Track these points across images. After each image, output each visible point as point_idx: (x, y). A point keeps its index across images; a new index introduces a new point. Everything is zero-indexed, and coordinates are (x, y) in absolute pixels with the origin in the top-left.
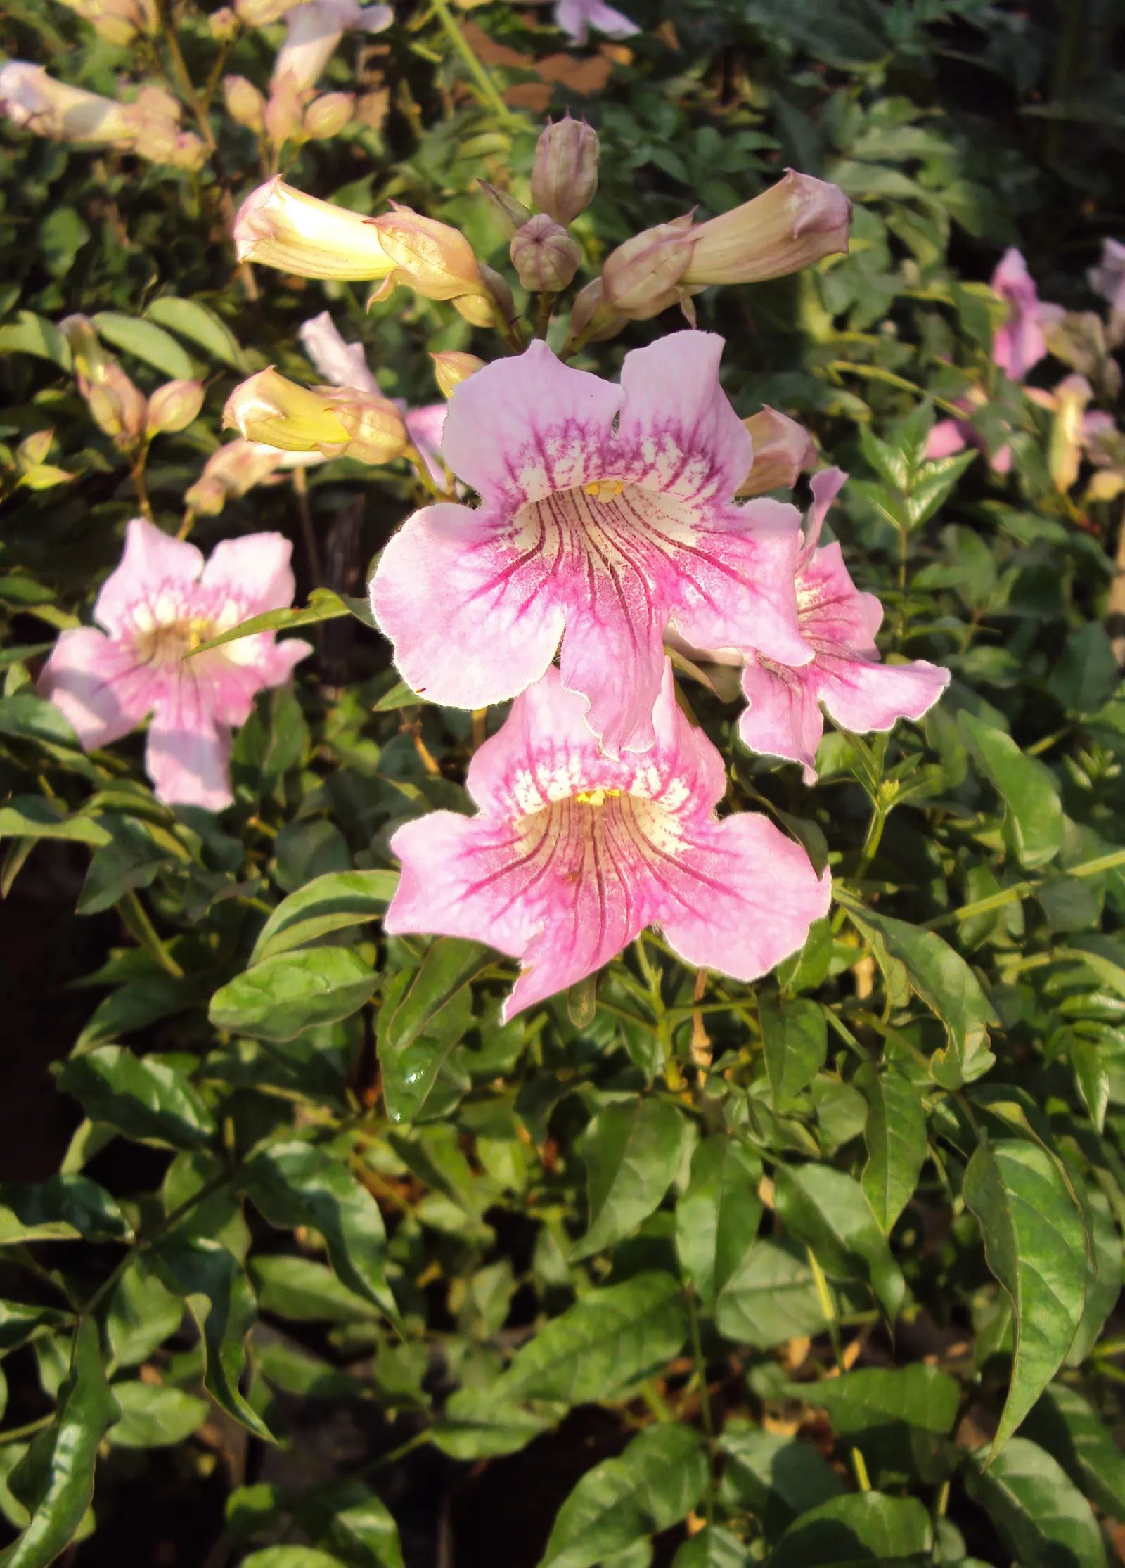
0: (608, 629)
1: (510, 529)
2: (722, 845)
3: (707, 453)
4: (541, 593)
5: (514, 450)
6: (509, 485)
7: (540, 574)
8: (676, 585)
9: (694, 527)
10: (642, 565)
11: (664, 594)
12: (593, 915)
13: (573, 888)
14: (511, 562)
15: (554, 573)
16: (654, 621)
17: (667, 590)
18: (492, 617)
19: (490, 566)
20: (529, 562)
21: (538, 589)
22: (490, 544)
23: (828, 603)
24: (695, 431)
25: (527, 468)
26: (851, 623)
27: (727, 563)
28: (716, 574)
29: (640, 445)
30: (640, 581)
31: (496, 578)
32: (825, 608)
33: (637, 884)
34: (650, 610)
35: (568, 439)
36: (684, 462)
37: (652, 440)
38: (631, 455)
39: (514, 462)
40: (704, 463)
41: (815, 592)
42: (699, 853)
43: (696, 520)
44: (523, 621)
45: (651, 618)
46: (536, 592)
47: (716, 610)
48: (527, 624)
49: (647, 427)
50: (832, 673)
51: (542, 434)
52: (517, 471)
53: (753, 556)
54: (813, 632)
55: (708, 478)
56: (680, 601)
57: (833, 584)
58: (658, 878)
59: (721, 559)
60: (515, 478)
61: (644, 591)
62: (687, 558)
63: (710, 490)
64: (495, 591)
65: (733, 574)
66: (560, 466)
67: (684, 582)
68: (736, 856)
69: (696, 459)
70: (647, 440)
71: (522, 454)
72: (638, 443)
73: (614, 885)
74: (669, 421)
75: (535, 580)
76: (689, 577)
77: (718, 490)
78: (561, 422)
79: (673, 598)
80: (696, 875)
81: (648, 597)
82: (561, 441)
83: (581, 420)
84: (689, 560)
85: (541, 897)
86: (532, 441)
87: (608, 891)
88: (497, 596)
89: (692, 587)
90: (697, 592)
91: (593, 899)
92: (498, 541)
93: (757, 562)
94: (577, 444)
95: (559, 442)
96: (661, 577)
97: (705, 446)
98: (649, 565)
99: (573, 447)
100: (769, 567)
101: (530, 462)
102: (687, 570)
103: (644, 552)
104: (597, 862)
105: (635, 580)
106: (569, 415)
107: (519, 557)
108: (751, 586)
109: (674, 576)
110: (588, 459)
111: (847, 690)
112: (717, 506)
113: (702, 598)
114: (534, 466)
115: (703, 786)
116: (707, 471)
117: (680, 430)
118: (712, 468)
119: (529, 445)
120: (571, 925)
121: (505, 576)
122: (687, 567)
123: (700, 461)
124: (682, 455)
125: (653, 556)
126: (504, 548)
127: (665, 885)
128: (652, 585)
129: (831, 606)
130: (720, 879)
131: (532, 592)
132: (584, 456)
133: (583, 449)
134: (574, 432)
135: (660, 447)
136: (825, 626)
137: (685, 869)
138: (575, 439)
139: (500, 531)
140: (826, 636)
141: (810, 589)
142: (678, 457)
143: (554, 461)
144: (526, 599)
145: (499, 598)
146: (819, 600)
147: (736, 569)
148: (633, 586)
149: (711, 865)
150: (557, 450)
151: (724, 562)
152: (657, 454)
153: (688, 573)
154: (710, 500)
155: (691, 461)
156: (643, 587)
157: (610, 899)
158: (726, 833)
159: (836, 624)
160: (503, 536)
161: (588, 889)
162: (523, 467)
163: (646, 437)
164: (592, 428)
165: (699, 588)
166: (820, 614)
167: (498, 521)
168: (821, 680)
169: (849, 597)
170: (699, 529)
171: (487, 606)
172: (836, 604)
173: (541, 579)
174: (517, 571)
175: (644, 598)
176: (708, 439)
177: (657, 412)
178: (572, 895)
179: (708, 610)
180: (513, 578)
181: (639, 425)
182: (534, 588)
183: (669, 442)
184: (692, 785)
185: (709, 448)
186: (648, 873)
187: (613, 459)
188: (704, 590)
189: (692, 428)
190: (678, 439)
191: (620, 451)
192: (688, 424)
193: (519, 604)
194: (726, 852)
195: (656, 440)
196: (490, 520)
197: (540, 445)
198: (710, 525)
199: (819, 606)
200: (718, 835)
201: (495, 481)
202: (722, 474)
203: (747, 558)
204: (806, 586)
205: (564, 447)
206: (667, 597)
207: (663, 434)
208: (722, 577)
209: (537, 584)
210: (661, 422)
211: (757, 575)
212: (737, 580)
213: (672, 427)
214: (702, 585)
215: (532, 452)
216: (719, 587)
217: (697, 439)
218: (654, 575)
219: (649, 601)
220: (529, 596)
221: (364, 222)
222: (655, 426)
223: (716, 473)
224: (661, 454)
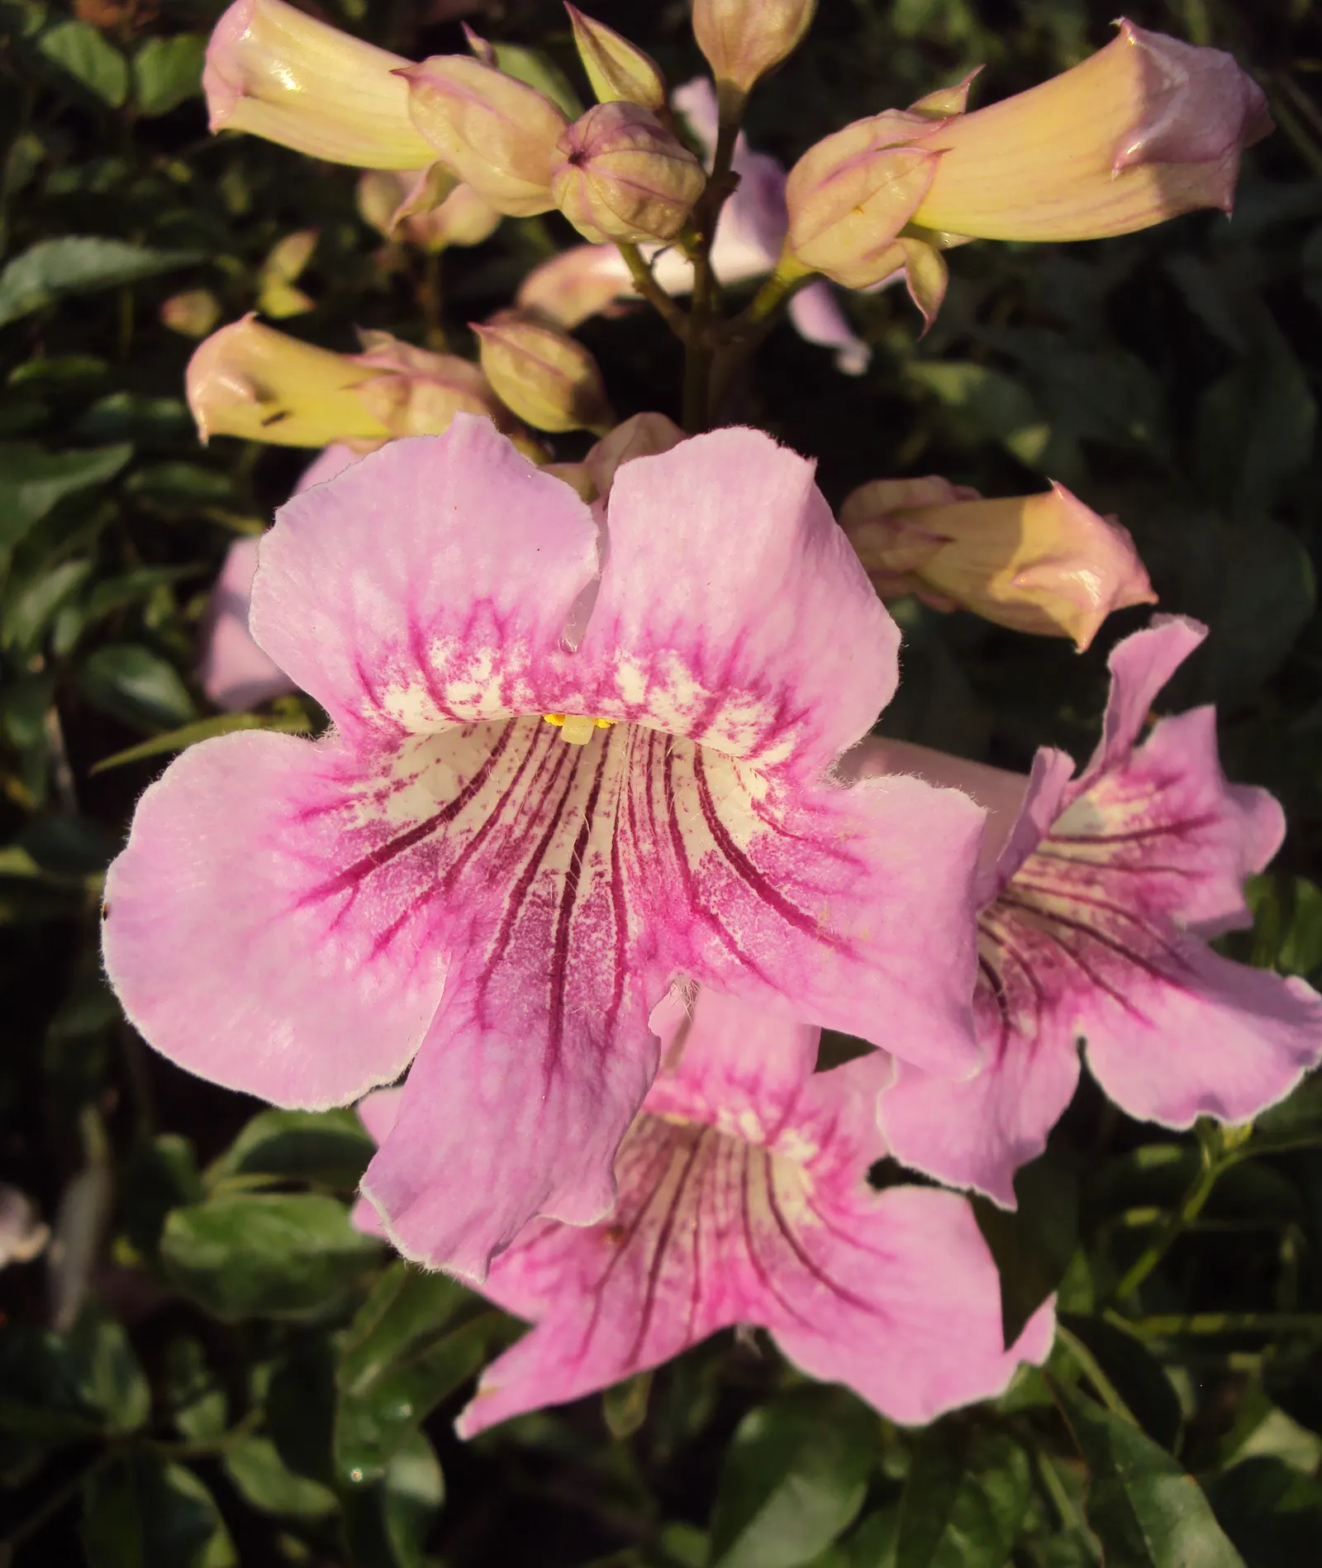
0: (493, 1037)
1: (382, 783)
2: (867, 1236)
3: (769, 687)
4: (413, 920)
5: (373, 651)
6: (367, 710)
7: (419, 882)
8: (685, 931)
9: (757, 806)
10: (631, 876)
11: (656, 948)
12: (630, 1308)
13: (608, 1257)
14: (370, 850)
15: (450, 880)
16: (627, 999)
17: (667, 938)
18: (331, 946)
19: (328, 853)
20: (408, 851)
21: (410, 911)
22: (334, 812)
23: (1157, 831)
24: (735, 651)
25: (392, 687)
26: (1190, 875)
27: (794, 902)
28: (768, 921)
29: (613, 669)
30: (612, 918)
31: (337, 879)
32: (1147, 841)
33: (719, 1266)
34: (619, 979)
35: (472, 643)
36: (713, 705)
37: (637, 662)
38: (594, 686)
39: (372, 672)
40: (759, 706)
41: (1139, 807)
42: (828, 1239)
43: (761, 796)
44: (382, 960)
45: (619, 995)
46: (404, 918)
47: (767, 981)
48: (389, 971)
49: (633, 630)
50: (1108, 990)
51: (423, 624)
52: (379, 690)
53: (858, 888)
54: (1108, 892)
55: (773, 733)
56: (692, 961)
57: (1175, 795)
58: (754, 1261)
59: (785, 891)
60: (377, 703)
61: (614, 940)
62: (720, 878)
63: (779, 752)
64: (337, 900)
65: (806, 923)
66: (456, 692)
67: (702, 928)
68: (889, 1258)
69: (740, 701)
70: (628, 660)
71: (384, 661)
72: (608, 665)
73: (680, 1259)
74: (678, 624)
75: (406, 892)
76: (713, 920)
77: (797, 755)
78: (464, 606)
79: (676, 957)
80: (817, 1273)
81: (621, 952)
82: (457, 645)
83: (505, 601)
84: (723, 883)
85: (553, 1260)
86: (404, 636)
87: (668, 1269)
88: (339, 909)
89: (716, 940)
90: (725, 950)
91: (637, 1281)
92: (350, 807)
93: (864, 900)
94: (486, 655)
95: (454, 646)
96: (660, 909)
97: (763, 674)
98: (643, 880)
99: (478, 660)
100: (893, 911)
101: (397, 677)
102: (713, 902)
103: (646, 847)
104: (675, 1203)
105: (602, 914)
106: (482, 589)
107: (390, 839)
108: (845, 948)
109: (683, 912)
110: (507, 686)
111: (1133, 1025)
112: (792, 782)
113: (737, 961)
114: (406, 686)
115: (845, 1141)
116: (770, 719)
117: (699, 645)
118: (779, 716)
119: (395, 644)
120: (582, 1323)
121: (354, 876)
122: (713, 898)
123: (749, 704)
124: (706, 693)
125: (658, 861)
126: (361, 822)
127: (763, 1277)
128: (636, 926)
129: (1159, 840)
130: (855, 1289)
131: (398, 917)
132: (499, 679)
133: (497, 665)
134: (485, 628)
135: (655, 677)
136: (1136, 881)
137: (803, 1258)
138: (485, 643)
139: (356, 788)
140: (1130, 906)
141: (1128, 800)
142: (697, 696)
143: (443, 681)
144: (386, 927)
145: (340, 915)
146: (1141, 821)
147: (811, 914)
148: (595, 928)
149: (843, 1264)
150: (447, 661)
151: (789, 900)
152: (648, 689)
153: (714, 911)
154: (784, 769)
155: (728, 704)
156: (614, 929)
157: (668, 1283)
158: (875, 1219)
159: (1157, 878)
160: (361, 797)
161: (634, 1263)
162: (386, 685)
163: (627, 654)
164: (521, 624)
165: (731, 944)
166: (1134, 852)
167: (354, 770)
168: (1084, 1001)
169: (1208, 819)
170: (763, 814)
171: (321, 926)
172: (1173, 838)
173: (419, 891)
174: (377, 870)
175: (612, 954)
176: (770, 660)
177: (657, 602)
178: (601, 1269)
179: (750, 979)
180: (368, 881)
181: (617, 625)
182: (403, 908)
183: (677, 670)
184: (826, 1138)
185: (774, 677)
186: (742, 1250)
187: (556, 691)
188: (740, 947)
189: (729, 643)
190: (696, 665)
191: (570, 678)
192: (720, 631)
193: (374, 933)
194: (872, 1250)
195: (646, 662)
196: (337, 767)
197: (418, 648)
198: (779, 814)
199: (1137, 836)
200: (864, 1219)
201: (344, 701)
202: (806, 723)
203: (845, 893)
204: (1122, 794)
205: (461, 657)
206: (663, 951)
207: (662, 651)
208: (780, 930)
209: (410, 901)
210: (664, 621)
211: (859, 926)
212: (814, 935)
213: (686, 637)
214: (737, 937)
215: (402, 659)
216: (772, 945)
217: (740, 665)
218: (645, 906)
219: (620, 962)
220: (392, 922)
221: (395, 72)
222: (649, 634)
223: (794, 721)
224: (656, 689)
